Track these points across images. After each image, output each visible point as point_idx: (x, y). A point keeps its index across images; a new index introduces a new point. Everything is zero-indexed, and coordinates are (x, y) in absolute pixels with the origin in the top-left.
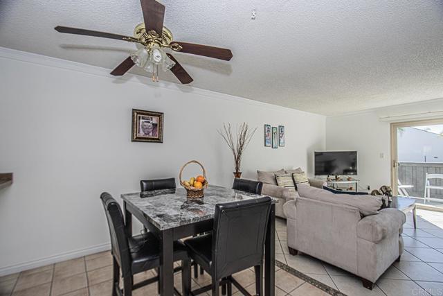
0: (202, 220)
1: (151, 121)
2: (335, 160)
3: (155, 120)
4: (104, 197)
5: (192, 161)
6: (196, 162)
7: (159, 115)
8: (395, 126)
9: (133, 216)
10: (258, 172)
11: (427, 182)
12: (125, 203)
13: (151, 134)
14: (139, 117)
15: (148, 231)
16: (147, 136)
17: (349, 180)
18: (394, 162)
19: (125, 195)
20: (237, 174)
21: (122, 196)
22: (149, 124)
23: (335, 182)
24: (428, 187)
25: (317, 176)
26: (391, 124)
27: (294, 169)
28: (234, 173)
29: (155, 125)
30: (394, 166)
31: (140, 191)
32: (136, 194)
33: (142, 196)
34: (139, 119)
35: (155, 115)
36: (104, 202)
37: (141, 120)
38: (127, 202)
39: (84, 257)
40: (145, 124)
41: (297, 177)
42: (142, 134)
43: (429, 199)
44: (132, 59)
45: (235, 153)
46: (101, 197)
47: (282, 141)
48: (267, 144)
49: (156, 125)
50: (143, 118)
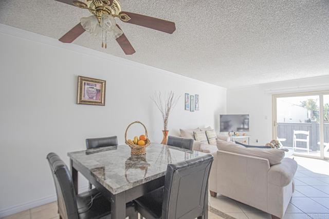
0: (153, 179)
1: (95, 87)
2: (230, 121)
3: (98, 87)
4: (52, 157)
5: (136, 122)
6: (139, 122)
7: (103, 83)
8: (275, 96)
9: (79, 173)
10: (180, 130)
11: (295, 136)
12: (72, 161)
13: (95, 98)
14: (85, 83)
15: (93, 187)
16: (92, 100)
17: (244, 135)
18: (275, 122)
19: (71, 153)
20: (165, 132)
21: (69, 154)
22: (93, 90)
23: (234, 137)
24: (295, 140)
25: (221, 133)
26: (272, 95)
27: (206, 127)
28: (163, 131)
29: (98, 91)
30: (275, 125)
31: (86, 149)
32: (83, 151)
33: (87, 153)
34: (85, 85)
35: (98, 82)
36: (51, 164)
37: (86, 86)
38: (73, 160)
39: (30, 209)
40: (91, 89)
41: (209, 133)
42: (86, 98)
43: (296, 148)
44: (82, 24)
45: (163, 116)
46: (47, 158)
47: (197, 106)
48: (187, 108)
49: (100, 90)
50: (88, 84)
